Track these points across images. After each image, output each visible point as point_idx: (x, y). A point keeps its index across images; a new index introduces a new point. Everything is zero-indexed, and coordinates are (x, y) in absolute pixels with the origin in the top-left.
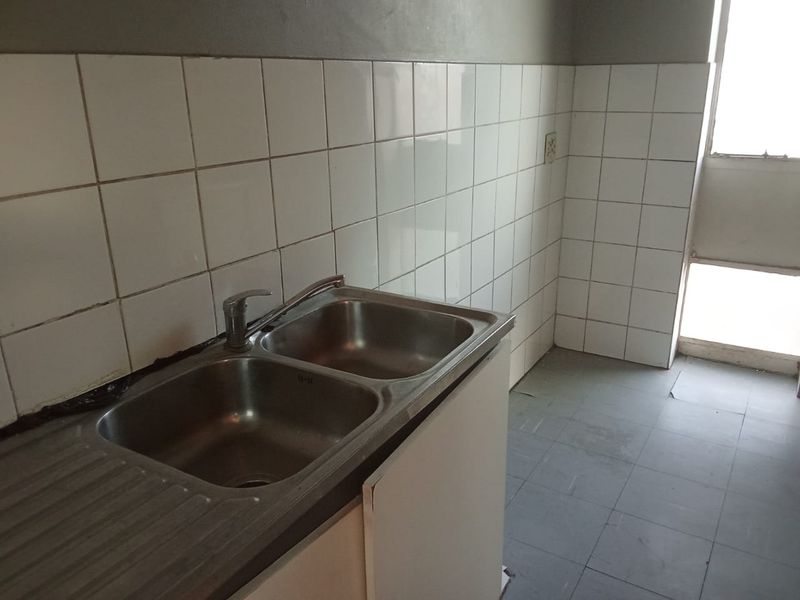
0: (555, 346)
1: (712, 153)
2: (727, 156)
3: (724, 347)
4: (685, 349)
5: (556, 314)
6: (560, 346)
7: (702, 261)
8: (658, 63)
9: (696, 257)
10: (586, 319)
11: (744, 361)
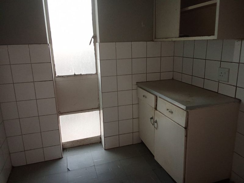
0: (13, 167)
1: (57, 76)
2: (63, 76)
3: (78, 141)
4: (65, 146)
5: (10, 153)
6: (16, 166)
7: (63, 114)
8: (28, 44)
9: (61, 113)
10: (25, 151)
11: (85, 143)
